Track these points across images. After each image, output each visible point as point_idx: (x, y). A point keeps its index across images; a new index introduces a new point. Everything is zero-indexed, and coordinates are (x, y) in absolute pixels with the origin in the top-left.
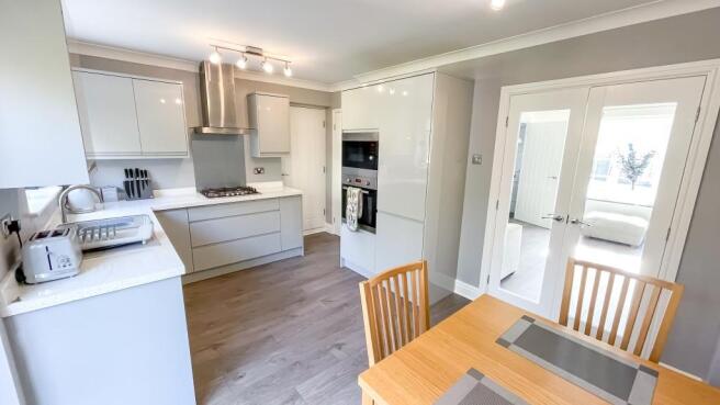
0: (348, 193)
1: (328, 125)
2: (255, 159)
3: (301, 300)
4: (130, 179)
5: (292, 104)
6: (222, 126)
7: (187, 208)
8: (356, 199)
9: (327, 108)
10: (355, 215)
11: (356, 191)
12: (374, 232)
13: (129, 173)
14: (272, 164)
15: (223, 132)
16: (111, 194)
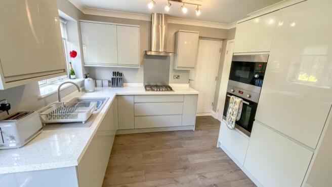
0: (231, 100)
1: (223, 51)
2: (175, 70)
3: (185, 168)
4: (115, 77)
5: (200, 38)
6: (160, 51)
7: (134, 95)
8: (237, 106)
9: (223, 40)
10: (234, 118)
11: (238, 100)
12: (249, 136)
13: (114, 73)
14: (184, 74)
15: (162, 54)
16: (106, 83)
